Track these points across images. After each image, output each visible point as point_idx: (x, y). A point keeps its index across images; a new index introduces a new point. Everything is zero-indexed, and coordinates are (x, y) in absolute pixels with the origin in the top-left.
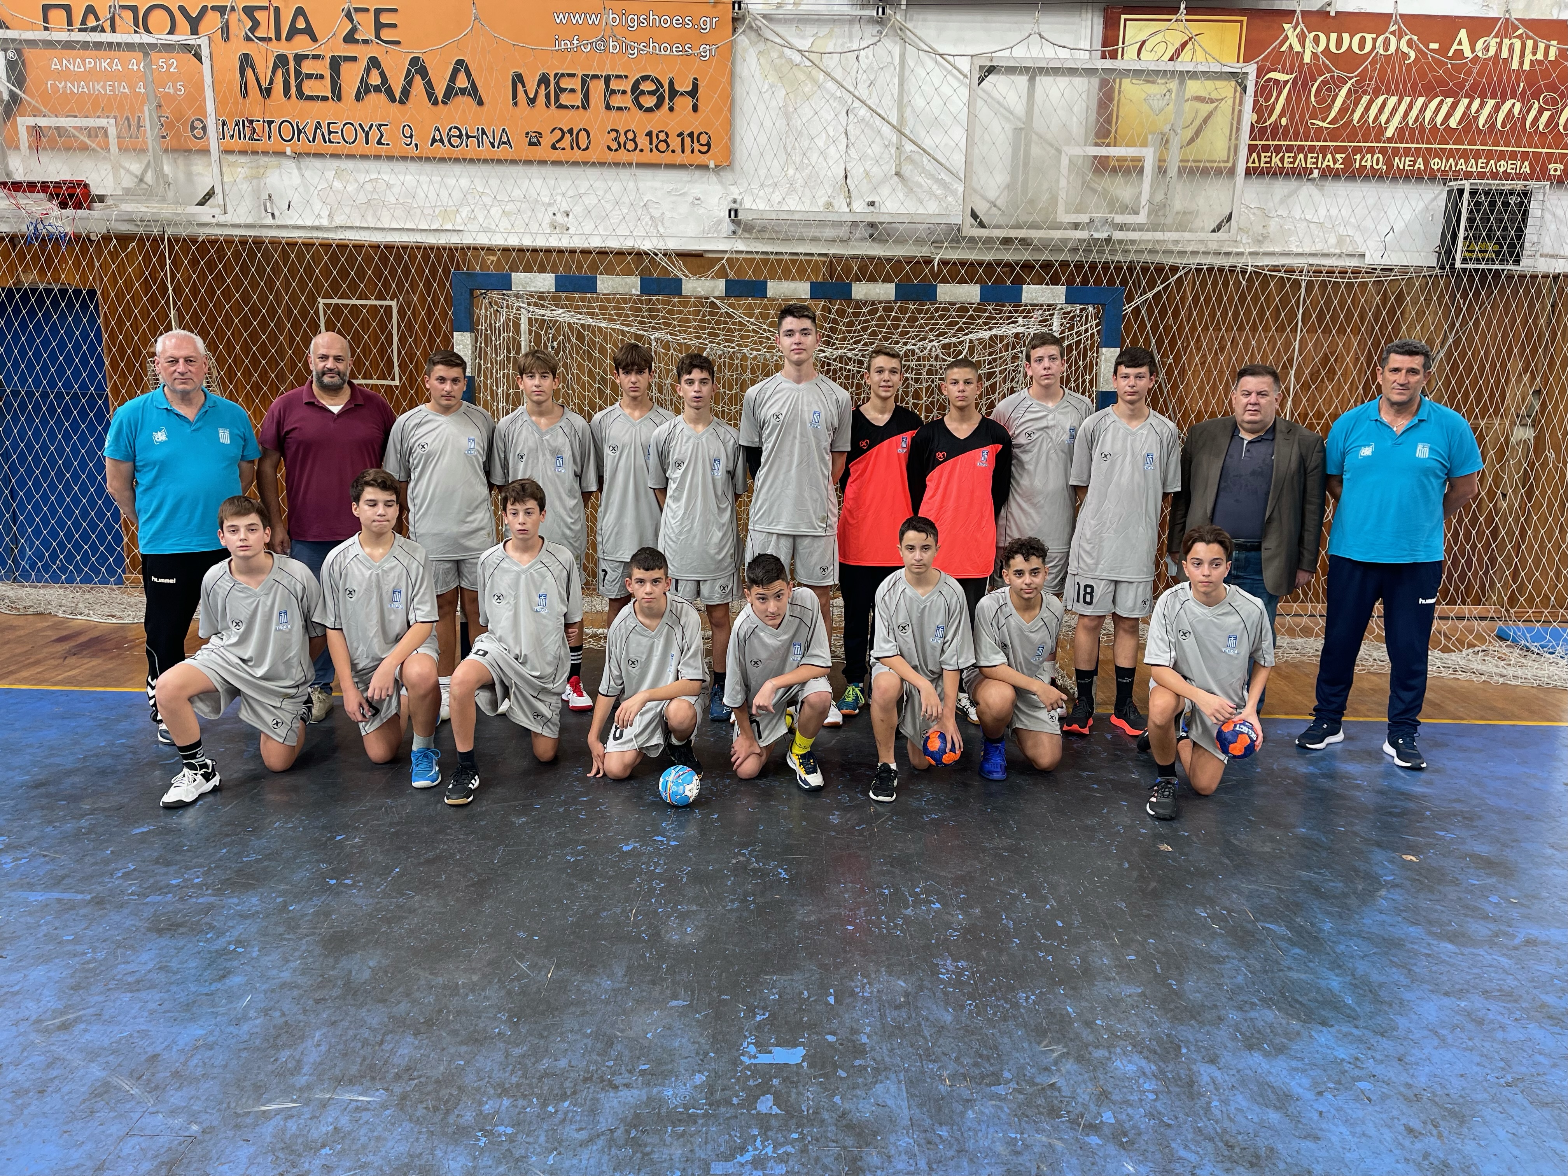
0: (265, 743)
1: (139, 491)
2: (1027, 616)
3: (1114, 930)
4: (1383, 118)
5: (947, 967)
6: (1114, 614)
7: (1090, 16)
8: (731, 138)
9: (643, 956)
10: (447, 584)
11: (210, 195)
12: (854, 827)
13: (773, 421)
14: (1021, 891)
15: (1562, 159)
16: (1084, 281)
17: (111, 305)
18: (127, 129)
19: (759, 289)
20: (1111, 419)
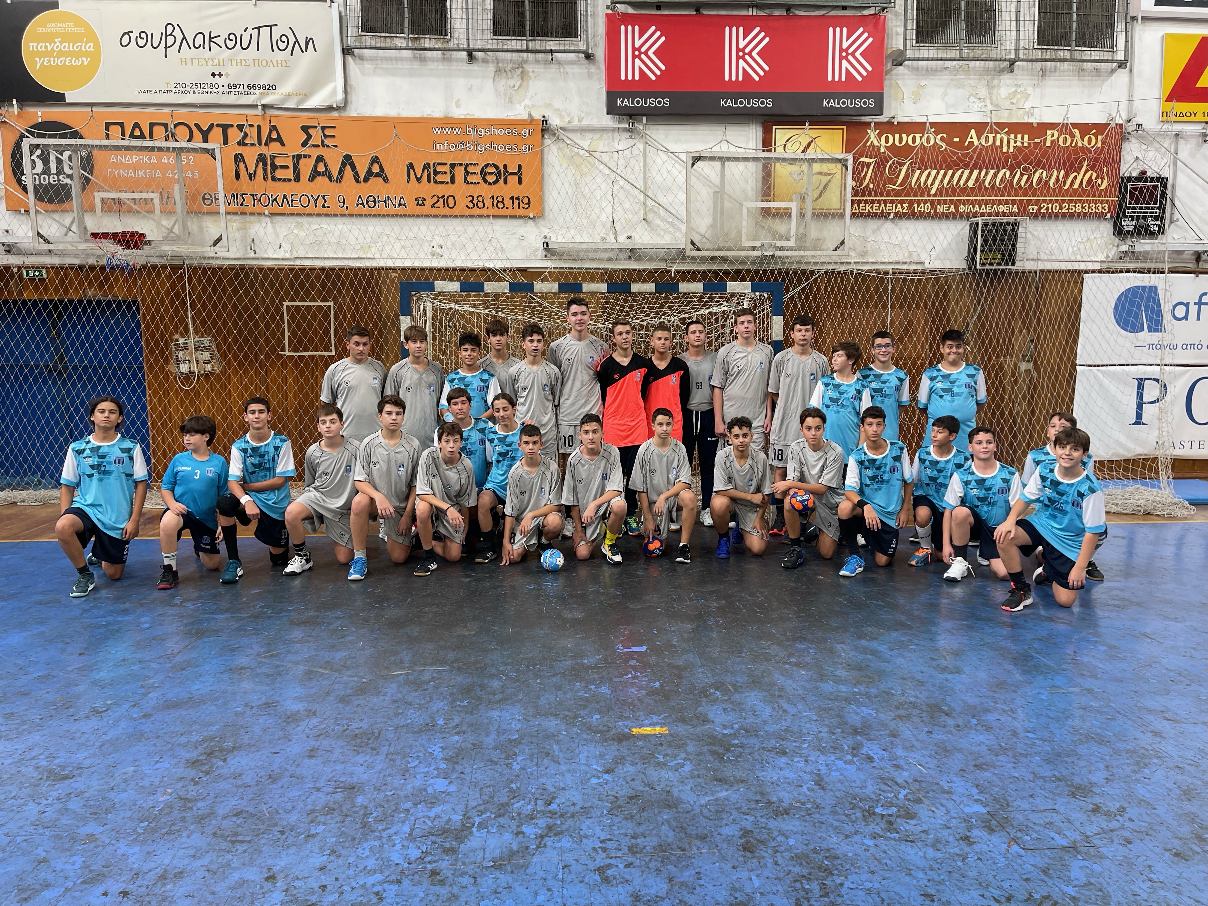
2: (743, 461)
4: (929, 182)
5: (711, 620)
7: (754, 127)
8: (543, 199)
11: (219, 239)
14: (745, 595)
15: (1037, 203)
16: (761, 279)
17: (148, 309)
18: (162, 199)
19: (578, 288)
20: (790, 354)
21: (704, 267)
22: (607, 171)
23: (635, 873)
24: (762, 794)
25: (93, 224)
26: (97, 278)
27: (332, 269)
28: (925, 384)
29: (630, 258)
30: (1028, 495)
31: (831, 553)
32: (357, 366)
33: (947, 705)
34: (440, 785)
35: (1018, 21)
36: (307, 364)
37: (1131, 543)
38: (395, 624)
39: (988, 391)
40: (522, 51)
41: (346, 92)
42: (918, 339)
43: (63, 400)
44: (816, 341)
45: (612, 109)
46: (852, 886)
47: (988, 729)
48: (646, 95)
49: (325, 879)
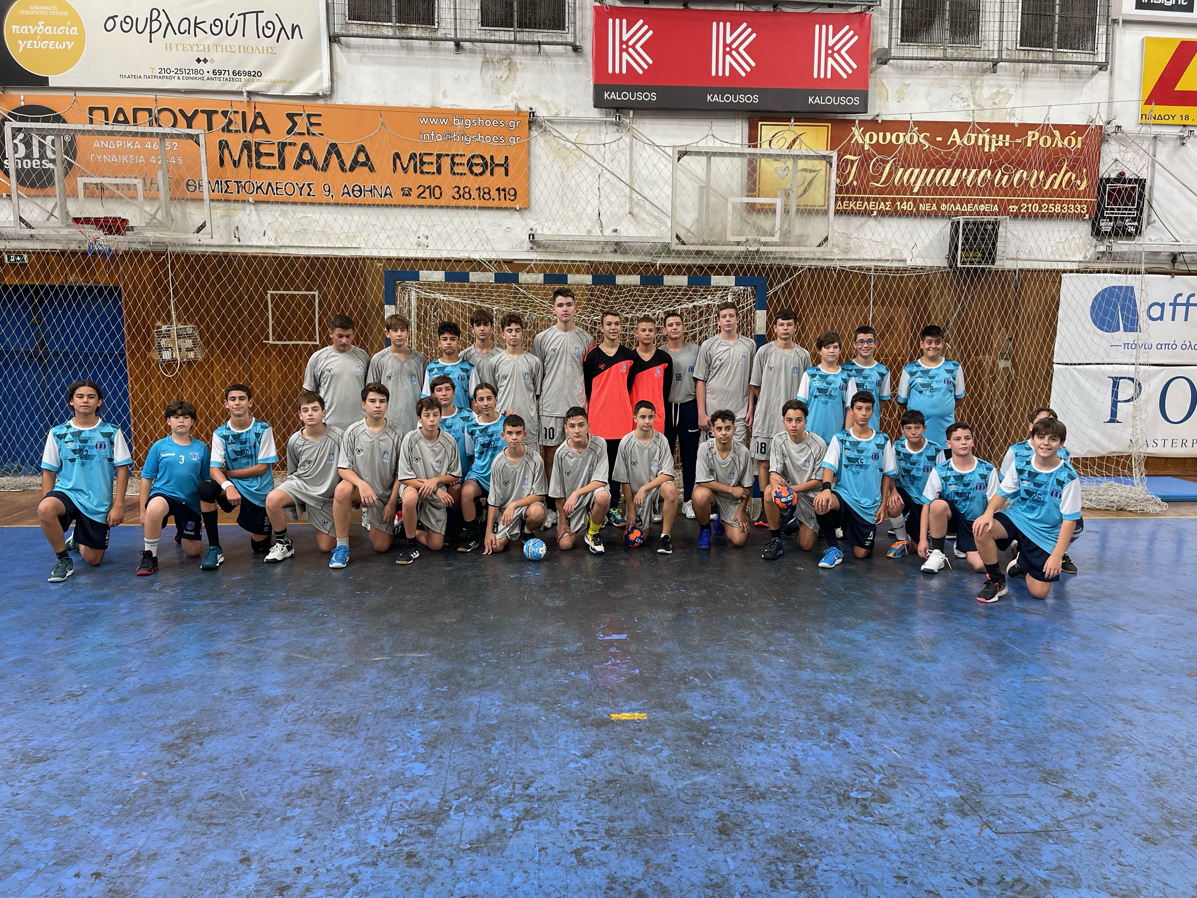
2: (725, 454)
4: (912, 181)
5: (691, 609)
7: (740, 123)
8: (529, 189)
11: (203, 226)
13: (552, 353)
15: (1017, 202)
16: (745, 274)
17: (130, 295)
18: (145, 185)
19: (563, 279)
20: (774, 348)
21: (689, 262)
22: (593, 164)
23: (612, 855)
24: (739, 779)
25: (75, 209)
26: (78, 263)
27: (317, 258)
28: (905, 378)
29: (616, 251)
30: (1005, 490)
31: (810, 545)
32: (341, 355)
33: (922, 693)
34: (419, 769)
35: (1001, 22)
36: (291, 353)
37: (1104, 537)
38: (377, 612)
39: (967, 388)
40: (509, 42)
41: (332, 80)
42: (899, 335)
43: (43, 386)
44: (799, 336)
45: (599, 103)
46: (826, 868)
47: (962, 715)
48: (633, 89)
49: (300, 862)
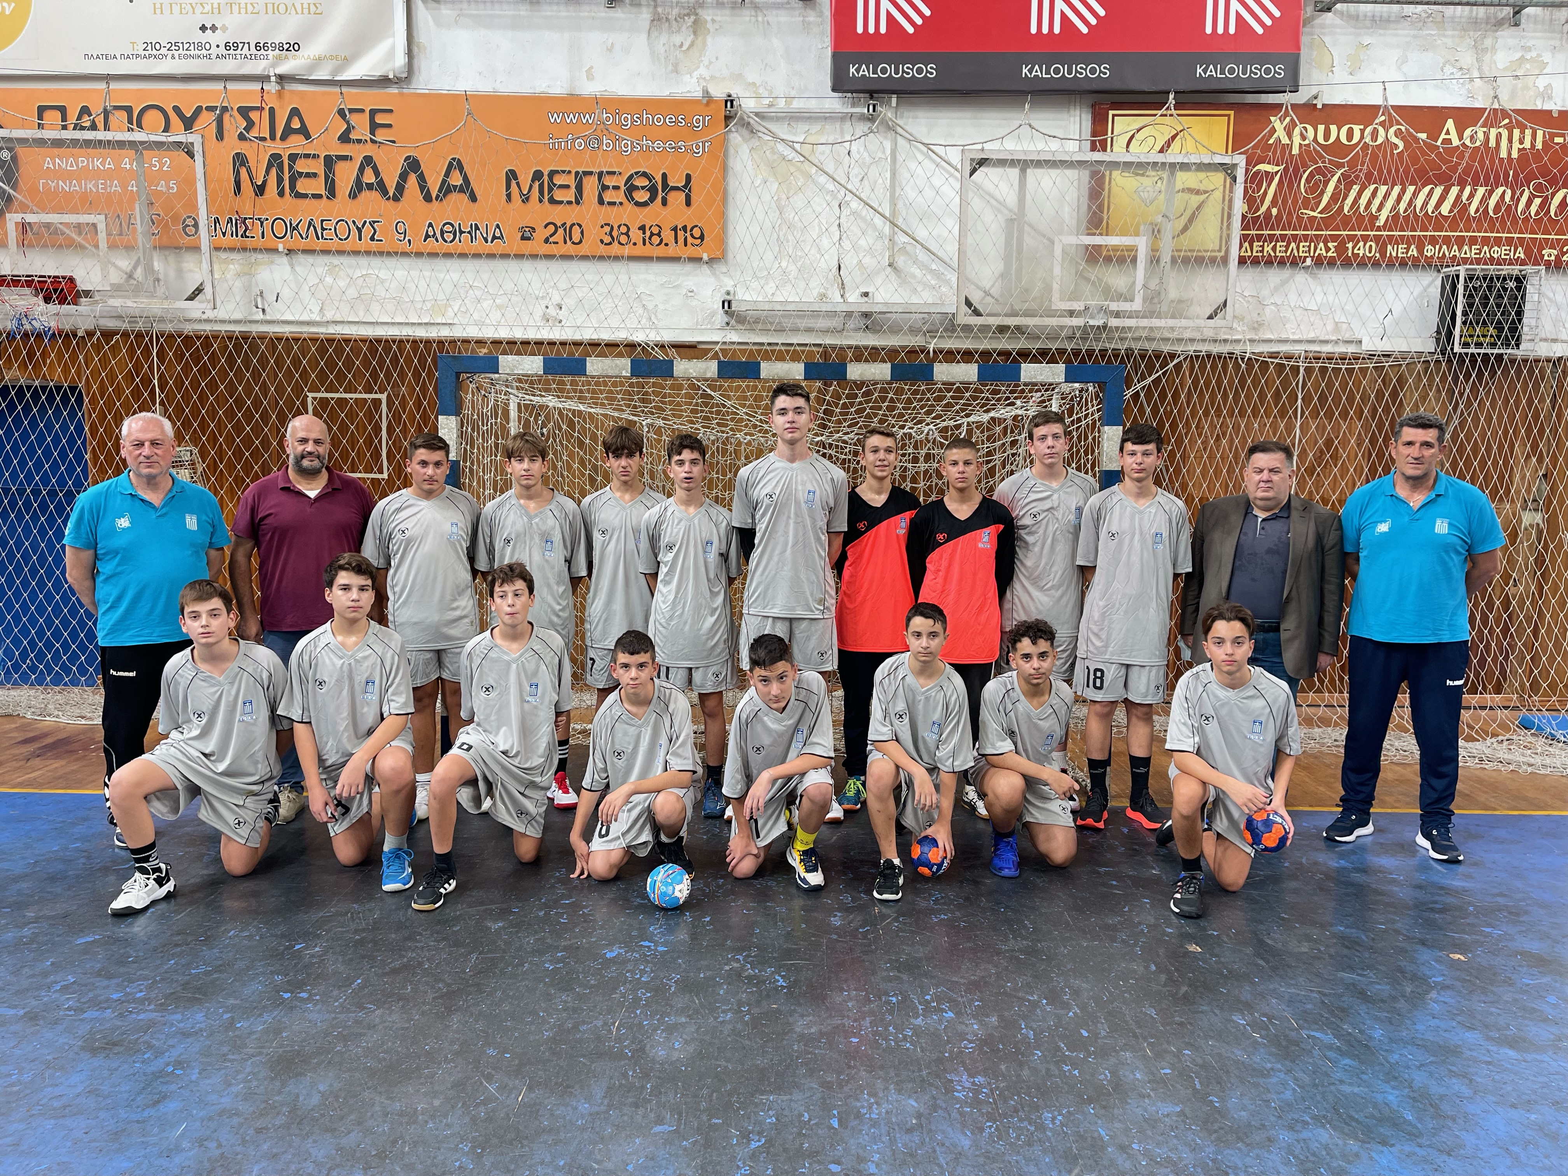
0: (225, 845)
1: (100, 579)
2: (1035, 702)
3: (1145, 1039)
4: (1374, 208)
5: (963, 1082)
6: (1126, 701)
7: (1078, 112)
8: (724, 229)
9: (625, 1075)
10: (427, 675)
11: (199, 291)
12: (857, 930)
13: (767, 501)
14: (1039, 997)
15: (1558, 243)
16: (1083, 363)
19: (753, 370)
20: (1119, 495)
21: (985, 344)
22: (831, 186)
29: (864, 328)
32: (423, 503)
41: (410, 54)
45: (841, 83)
48: (897, 60)
